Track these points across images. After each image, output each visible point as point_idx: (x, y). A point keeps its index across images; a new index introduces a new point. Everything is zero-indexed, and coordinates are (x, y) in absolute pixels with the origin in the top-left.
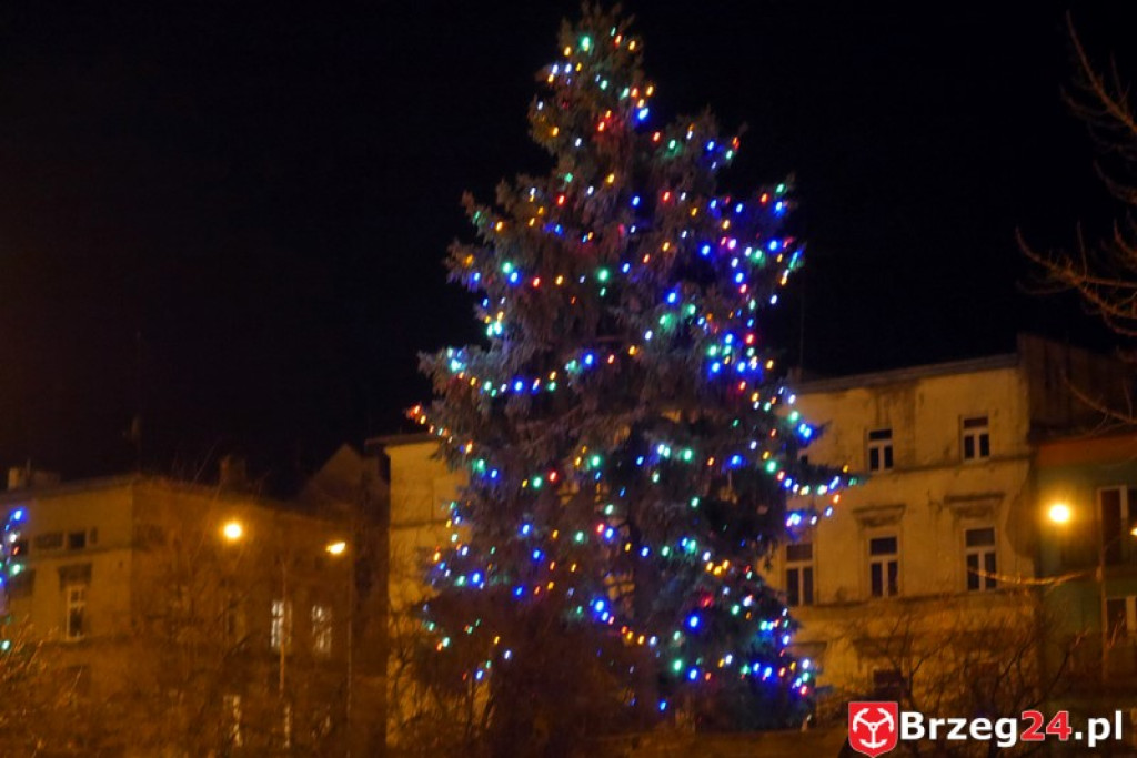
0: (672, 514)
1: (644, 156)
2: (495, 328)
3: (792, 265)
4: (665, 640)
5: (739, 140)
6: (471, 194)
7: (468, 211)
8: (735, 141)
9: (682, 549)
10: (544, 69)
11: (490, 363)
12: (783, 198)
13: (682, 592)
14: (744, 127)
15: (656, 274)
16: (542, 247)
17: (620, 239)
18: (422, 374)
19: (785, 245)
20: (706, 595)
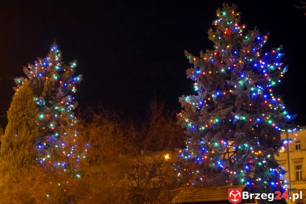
0: (241, 136)
1: (239, 42)
2: (196, 88)
3: (284, 71)
4: (239, 173)
5: (268, 37)
6: (187, 51)
7: (186, 55)
8: (266, 37)
9: (244, 146)
10: (213, 22)
11: (196, 99)
12: (280, 52)
13: (245, 159)
14: (269, 33)
15: (238, 70)
16: (207, 65)
17: (230, 63)
18: (180, 103)
19: (281, 64)
20: (251, 159)
